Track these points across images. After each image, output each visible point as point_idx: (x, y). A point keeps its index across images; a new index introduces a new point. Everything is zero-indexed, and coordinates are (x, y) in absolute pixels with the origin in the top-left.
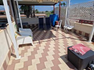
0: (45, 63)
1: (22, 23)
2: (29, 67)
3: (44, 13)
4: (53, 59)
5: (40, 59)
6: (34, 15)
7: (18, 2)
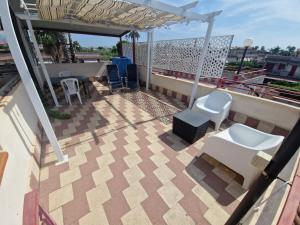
0: (125, 159)
1: (51, 79)
2: (93, 174)
3: (96, 52)
4: (139, 148)
5: (113, 153)
6: (73, 56)
7: (32, 21)
